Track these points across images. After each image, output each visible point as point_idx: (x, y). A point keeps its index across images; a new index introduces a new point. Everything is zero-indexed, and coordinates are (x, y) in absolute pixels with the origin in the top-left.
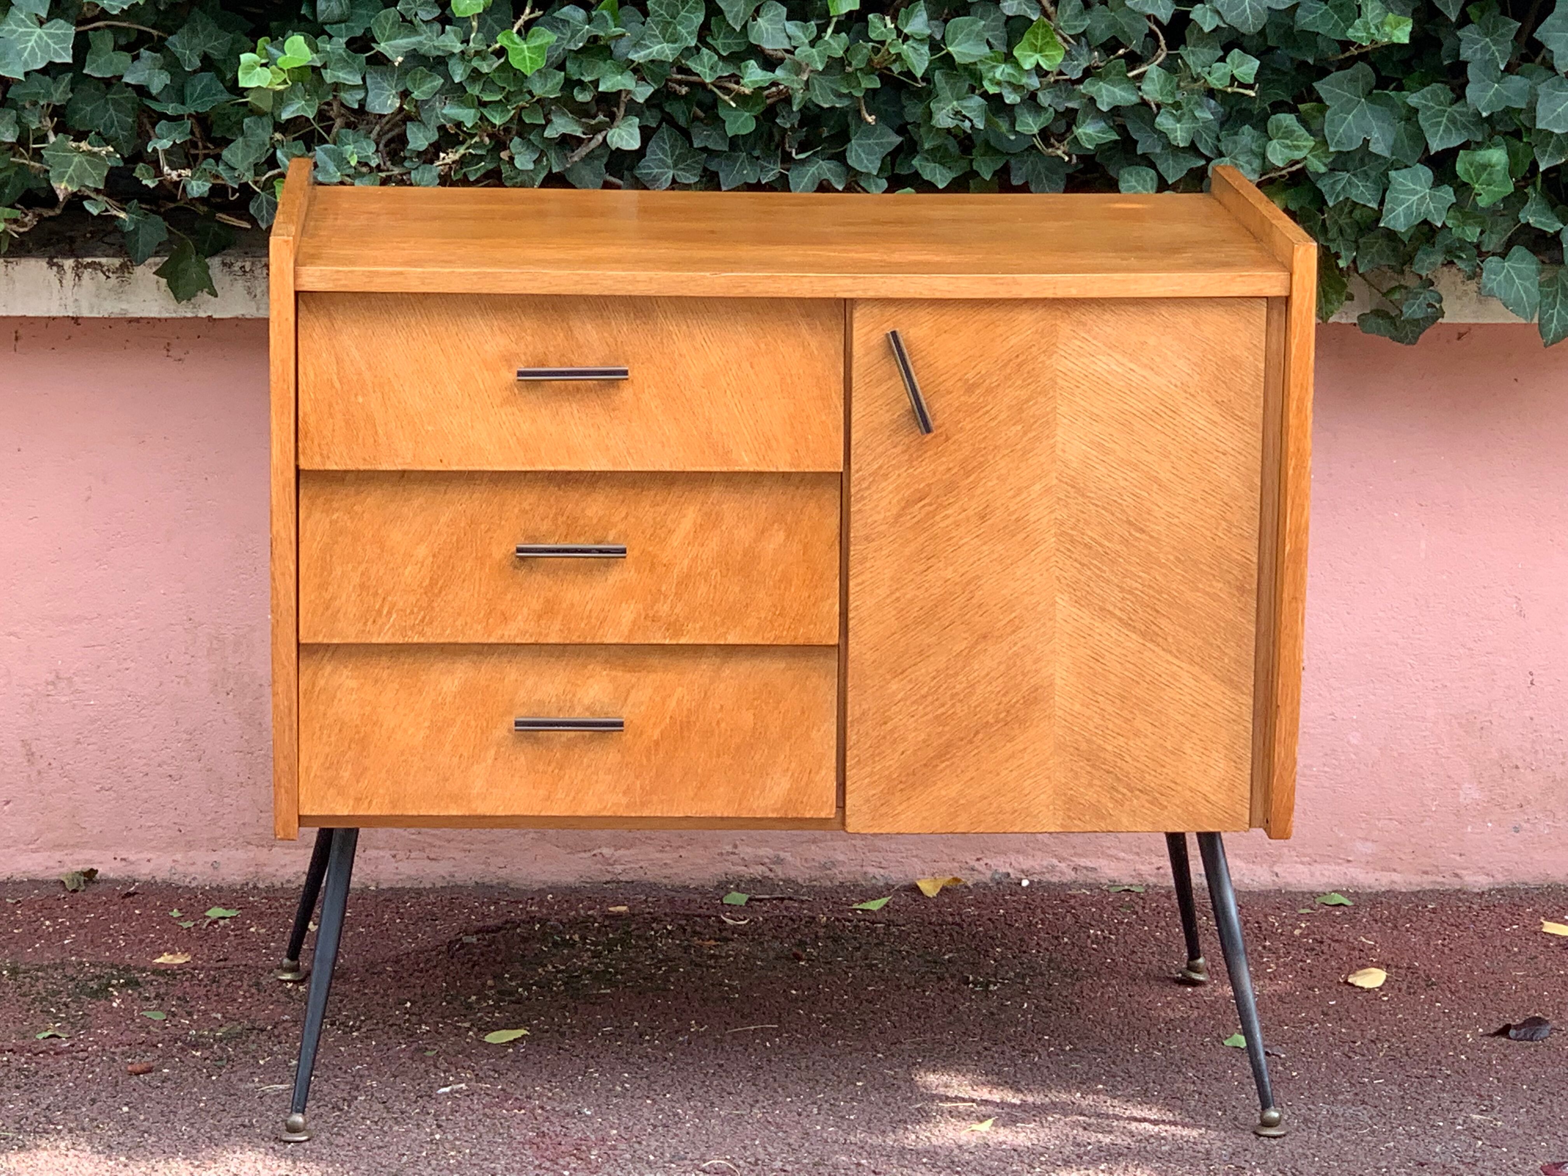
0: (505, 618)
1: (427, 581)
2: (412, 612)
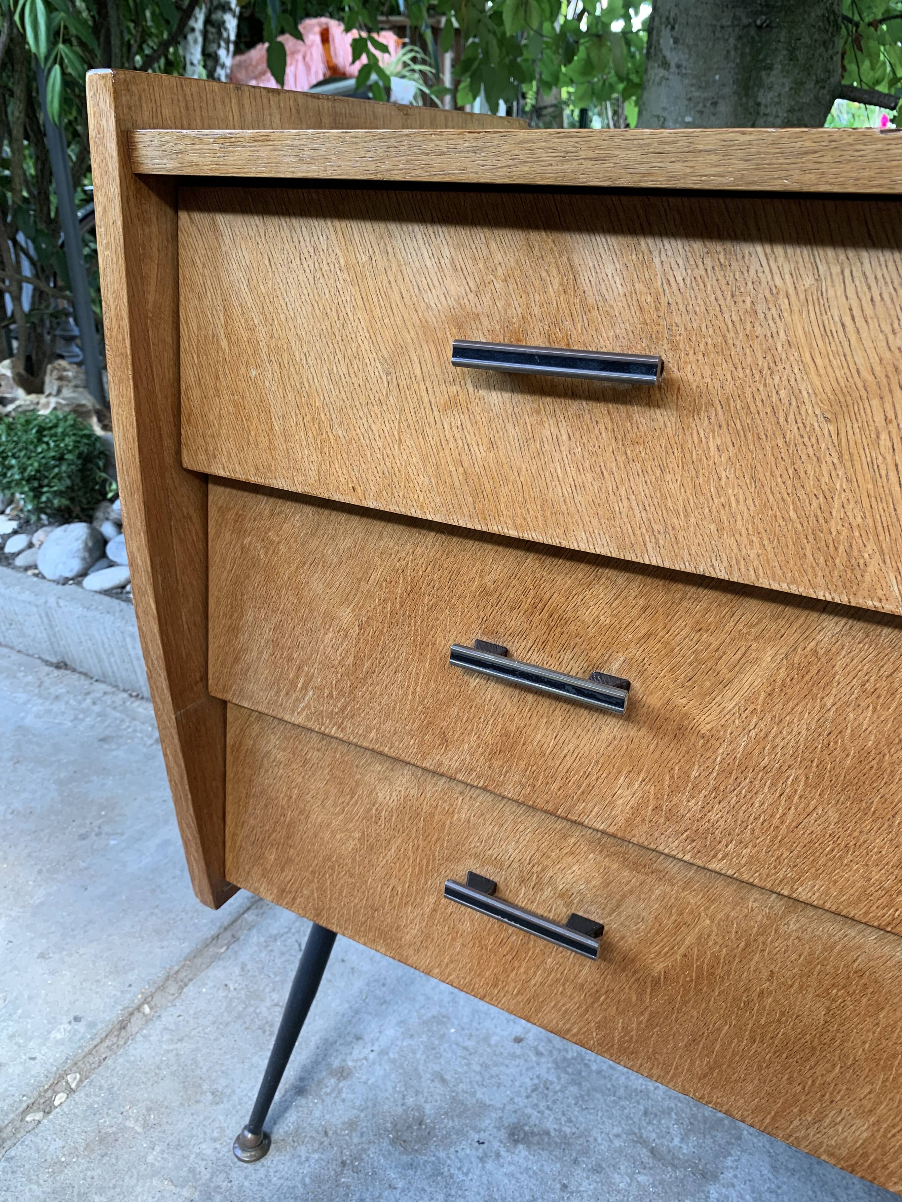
0: (445, 741)
1: (350, 660)
2: (331, 696)
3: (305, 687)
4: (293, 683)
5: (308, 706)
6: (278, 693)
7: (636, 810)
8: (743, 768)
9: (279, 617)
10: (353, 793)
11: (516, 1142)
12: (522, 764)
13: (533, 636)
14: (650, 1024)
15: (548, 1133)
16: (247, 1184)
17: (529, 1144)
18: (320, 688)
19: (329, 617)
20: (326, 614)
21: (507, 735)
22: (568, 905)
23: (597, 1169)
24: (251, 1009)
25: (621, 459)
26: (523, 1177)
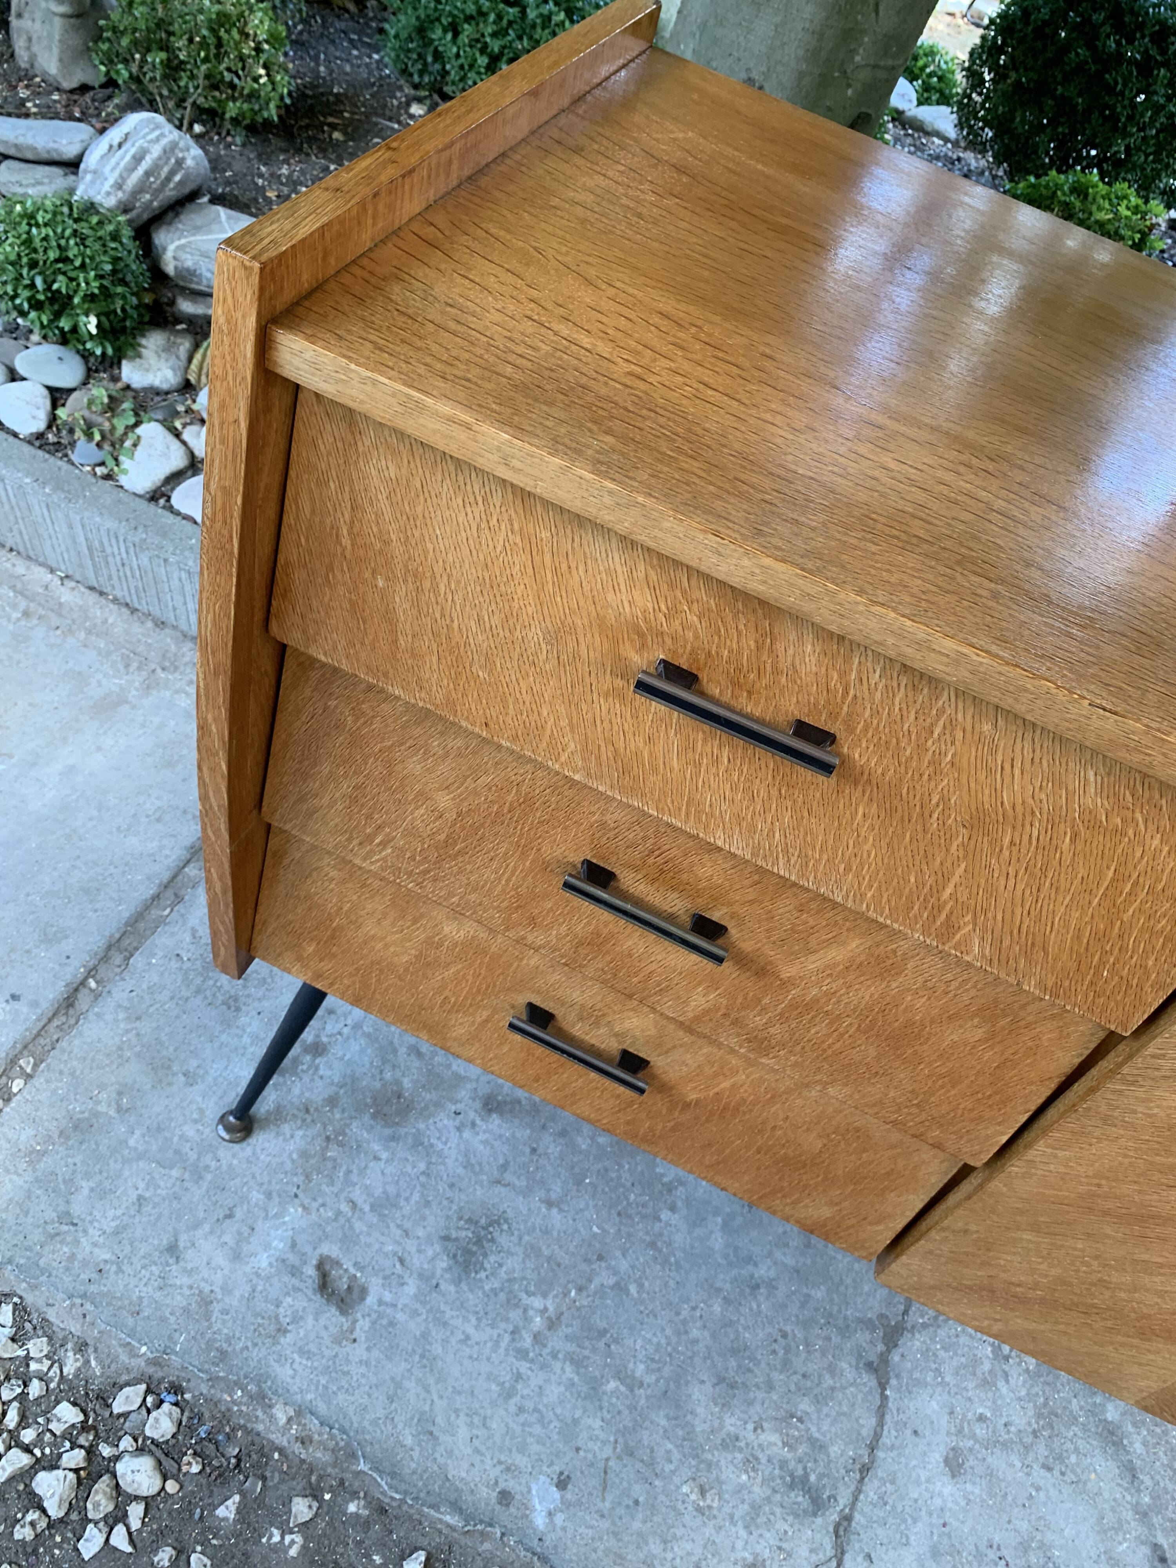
3: (384, 844)
4: (370, 838)
5: (384, 859)
6: (350, 840)
7: (706, 1012)
8: (808, 1007)
9: (361, 779)
10: (415, 921)
11: (490, 1111)
12: (608, 958)
13: (644, 872)
14: (673, 1129)
15: (519, 1102)
16: (235, 1162)
17: (501, 1114)
18: (402, 850)
19: (423, 797)
20: (420, 793)
21: (599, 935)
22: (620, 1043)
23: (563, 1133)
24: (211, 982)
25: (774, 792)
26: (497, 1144)
